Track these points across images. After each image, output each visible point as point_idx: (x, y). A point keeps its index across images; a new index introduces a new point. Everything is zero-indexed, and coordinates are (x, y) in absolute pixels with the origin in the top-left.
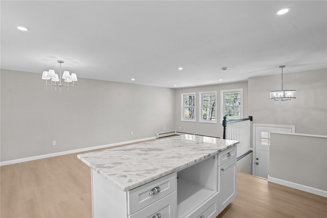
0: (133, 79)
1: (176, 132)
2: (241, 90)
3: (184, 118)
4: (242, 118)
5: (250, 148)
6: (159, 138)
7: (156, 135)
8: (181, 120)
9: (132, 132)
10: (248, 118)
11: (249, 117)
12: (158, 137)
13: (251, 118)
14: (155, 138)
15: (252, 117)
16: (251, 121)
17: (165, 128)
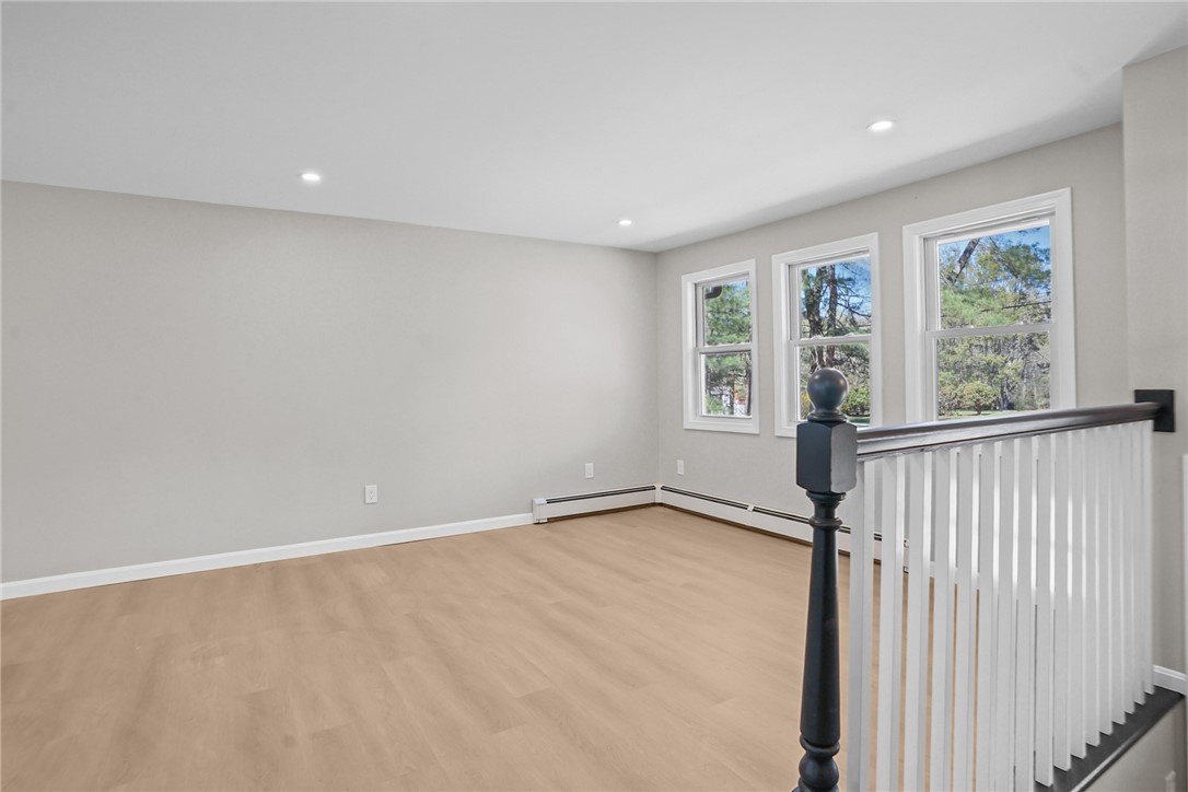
0: (311, 177)
1: (658, 486)
2: (1060, 199)
3: (704, 413)
4: (1071, 406)
5: (1158, 669)
6: (550, 520)
7: (531, 507)
8: (682, 425)
9: (372, 489)
10: (1129, 401)
11: (1140, 395)
12: (544, 517)
13: (1158, 410)
14: (525, 519)
15: (1171, 394)
16: (1157, 428)
17: (589, 466)
